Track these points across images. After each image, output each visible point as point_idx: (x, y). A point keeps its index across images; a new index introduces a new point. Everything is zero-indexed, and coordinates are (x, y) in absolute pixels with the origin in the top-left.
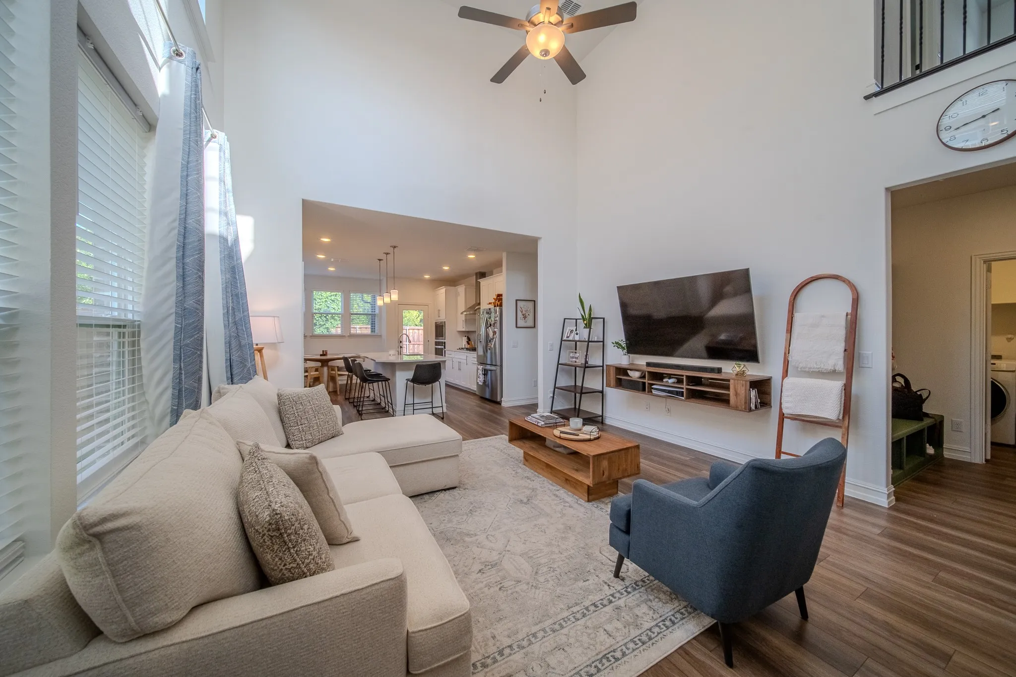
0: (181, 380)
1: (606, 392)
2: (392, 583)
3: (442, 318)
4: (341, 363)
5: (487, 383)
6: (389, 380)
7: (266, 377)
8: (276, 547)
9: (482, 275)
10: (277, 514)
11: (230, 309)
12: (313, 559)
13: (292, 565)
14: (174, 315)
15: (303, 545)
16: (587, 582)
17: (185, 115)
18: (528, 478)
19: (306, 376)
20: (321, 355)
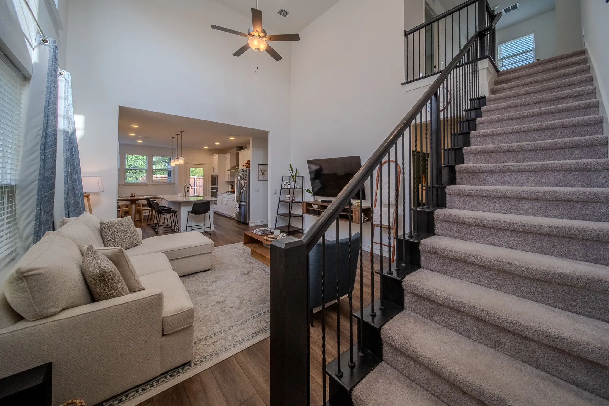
0: (40, 215)
1: (304, 216)
2: (156, 296)
3: (216, 173)
4: (145, 202)
5: (241, 213)
6: (177, 212)
7: (91, 212)
8: (102, 285)
9: (241, 148)
10: (103, 270)
11: (69, 173)
12: (120, 291)
13: (109, 293)
14: (38, 180)
15: (115, 284)
16: (264, 305)
17: (48, 73)
18: (251, 263)
19: (119, 211)
20: (130, 197)
